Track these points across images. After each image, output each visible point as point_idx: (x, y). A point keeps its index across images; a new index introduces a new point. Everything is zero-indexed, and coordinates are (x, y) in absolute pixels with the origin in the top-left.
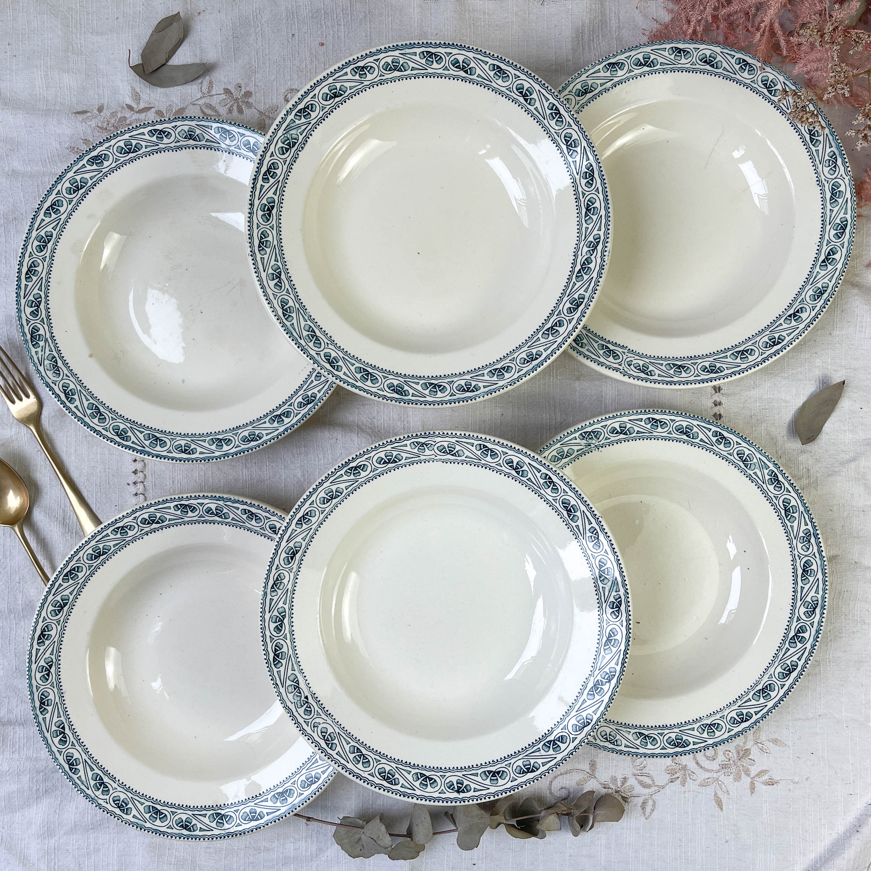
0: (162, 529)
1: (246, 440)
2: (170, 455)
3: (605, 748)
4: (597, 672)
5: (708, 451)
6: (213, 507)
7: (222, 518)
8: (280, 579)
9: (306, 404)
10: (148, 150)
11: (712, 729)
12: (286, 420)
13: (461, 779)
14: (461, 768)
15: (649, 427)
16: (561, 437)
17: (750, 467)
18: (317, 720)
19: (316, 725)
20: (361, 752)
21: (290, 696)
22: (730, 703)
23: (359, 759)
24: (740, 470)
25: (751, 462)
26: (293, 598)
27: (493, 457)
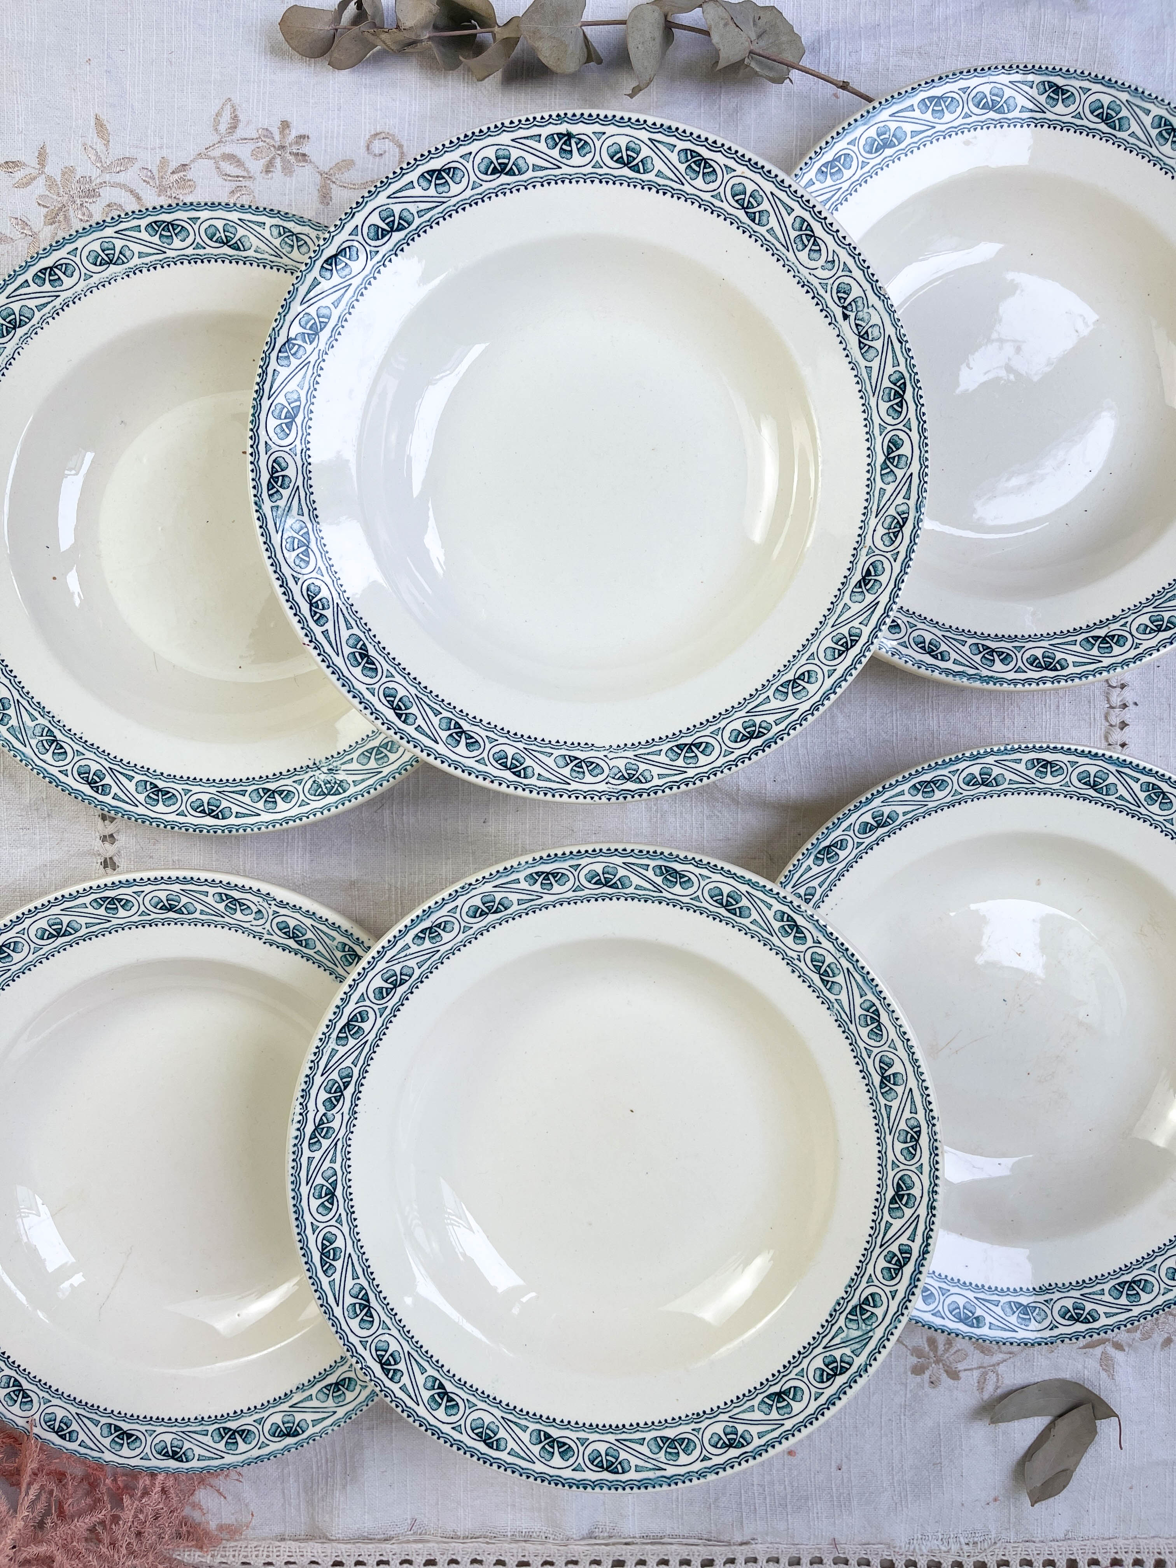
0: (1088, 626)
1: (939, 783)
2: (1073, 758)
3: (301, 221)
4: (313, 359)
5: (118, 759)
6: (998, 666)
7: (983, 645)
8: (891, 535)
9: (833, 846)
10: (1099, 1287)
11: (107, 255)
12: (868, 818)
13: (564, 161)
14: (563, 182)
15: (223, 801)
16: (381, 785)
17: (43, 729)
18: (826, 274)
19: (830, 266)
20: (747, 213)
21: (875, 320)
22: (74, 303)
23: (751, 199)
24: (61, 724)
25: (41, 738)
26: (867, 500)
27: (502, 753)
